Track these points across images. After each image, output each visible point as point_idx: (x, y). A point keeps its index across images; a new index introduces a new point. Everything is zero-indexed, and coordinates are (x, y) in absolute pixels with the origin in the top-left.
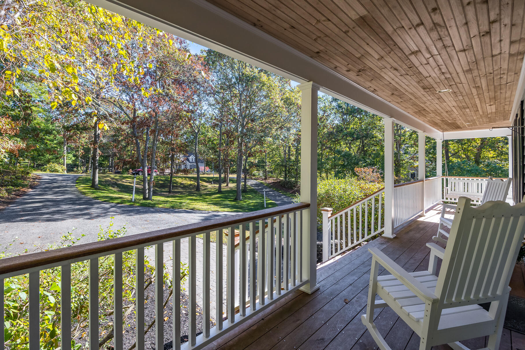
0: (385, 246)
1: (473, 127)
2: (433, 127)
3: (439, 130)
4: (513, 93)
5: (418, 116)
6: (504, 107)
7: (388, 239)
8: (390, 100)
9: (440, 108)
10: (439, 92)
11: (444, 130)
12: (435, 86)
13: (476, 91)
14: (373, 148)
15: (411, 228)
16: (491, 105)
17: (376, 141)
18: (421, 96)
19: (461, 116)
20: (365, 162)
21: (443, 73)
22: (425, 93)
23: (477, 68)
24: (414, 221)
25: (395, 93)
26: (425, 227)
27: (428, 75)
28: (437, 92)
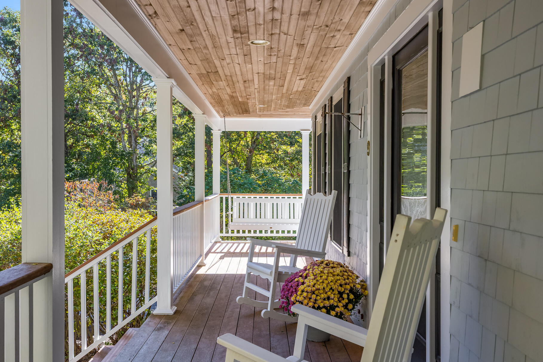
0: (166, 332)
1: (265, 113)
2: (214, 107)
3: (218, 112)
4: (334, 64)
5: (200, 83)
6: (314, 84)
7: (166, 318)
8: (171, 41)
9: (239, 73)
10: (252, 43)
11: (226, 114)
12: (252, 30)
13: (296, 52)
14: (86, 141)
15: (194, 289)
16: (301, 79)
17: (93, 127)
18: (224, 45)
19: (259, 92)
20: (71, 171)
21: (273, 9)
22: (231, 40)
23: (317, 12)
24: (194, 277)
25: (188, 29)
26: (214, 283)
27: (253, 7)
28: (249, 43)
